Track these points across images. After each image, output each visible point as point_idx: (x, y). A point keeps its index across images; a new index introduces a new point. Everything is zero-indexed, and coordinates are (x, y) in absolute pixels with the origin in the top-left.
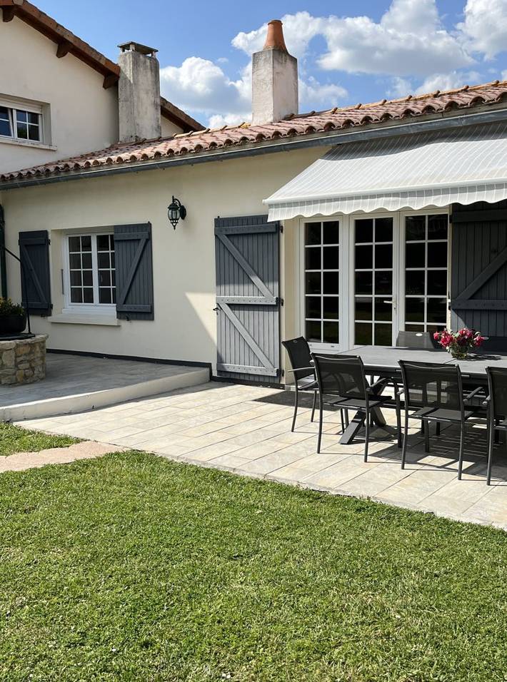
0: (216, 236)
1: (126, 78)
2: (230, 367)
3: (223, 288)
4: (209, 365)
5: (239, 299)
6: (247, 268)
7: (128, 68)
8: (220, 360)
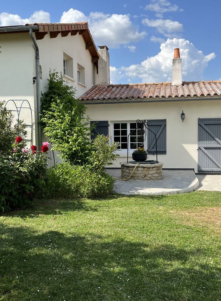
0: (199, 125)
1: (102, 59)
2: (204, 169)
3: (201, 142)
4: (193, 169)
5: (212, 146)
6: (213, 135)
7: (104, 56)
8: (199, 167)
